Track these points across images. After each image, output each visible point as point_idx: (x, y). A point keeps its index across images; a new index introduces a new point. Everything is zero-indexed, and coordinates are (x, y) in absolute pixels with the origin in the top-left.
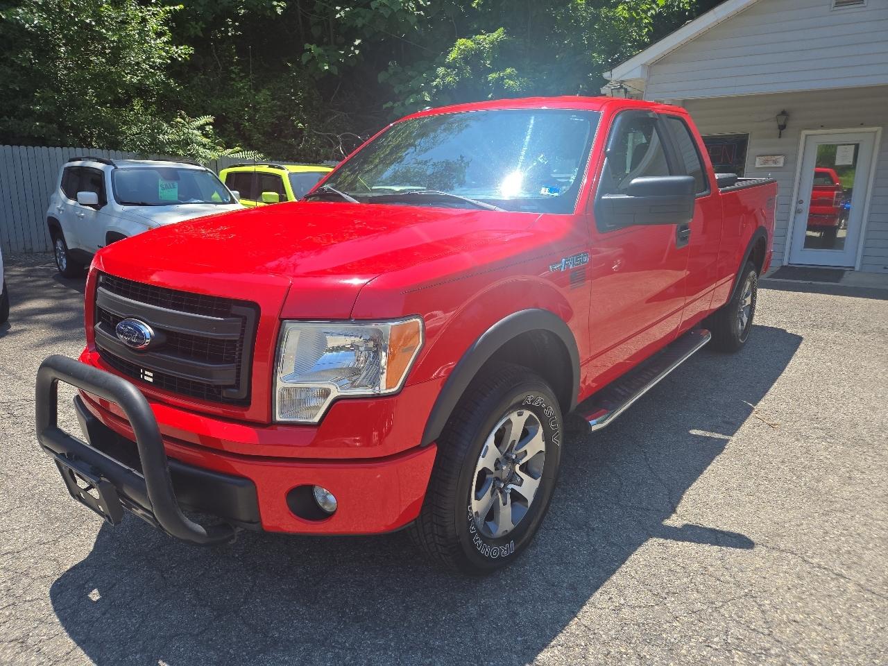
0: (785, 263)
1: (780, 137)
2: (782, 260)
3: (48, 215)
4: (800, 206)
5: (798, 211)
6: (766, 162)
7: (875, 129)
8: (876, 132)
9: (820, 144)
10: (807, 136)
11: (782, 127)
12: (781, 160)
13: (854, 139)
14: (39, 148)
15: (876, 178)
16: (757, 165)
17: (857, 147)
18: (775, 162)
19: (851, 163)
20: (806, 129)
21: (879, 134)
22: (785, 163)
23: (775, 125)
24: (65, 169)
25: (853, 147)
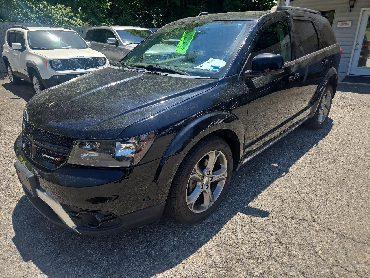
0: (348, 74)
1: (350, 12)
2: (347, 73)
3: (2, 55)
4: (357, 47)
5: (356, 49)
6: (343, 25)
10: (363, 11)
11: (352, 7)
12: (350, 23)
16: (338, 26)
18: (347, 25)
20: (363, 8)
22: (352, 25)
23: (348, 6)
24: (8, 32)
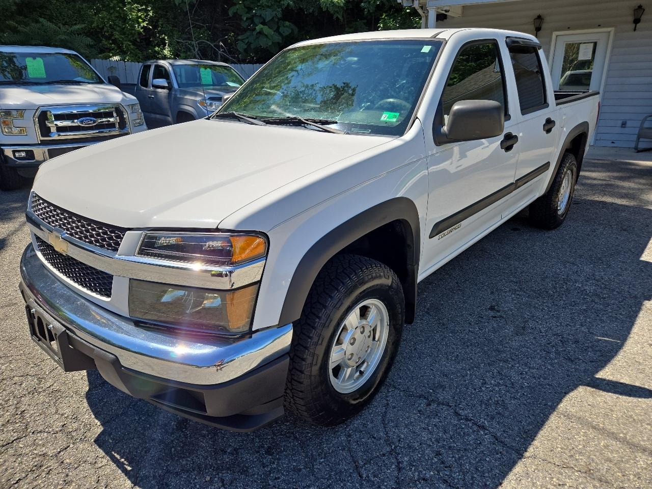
7: (609, 29)
8: (609, 32)
9: (567, 43)
10: (557, 36)
13: (593, 38)
15: (609, 70)
17: (595, 44)
19: (590, 58)
21: (612, 34)
25: (592, 45)
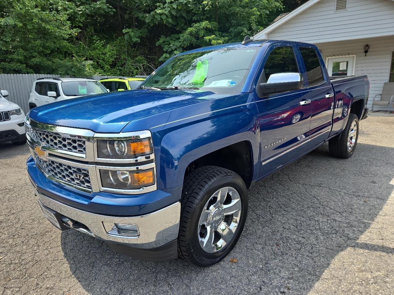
3: (29, 102)
7: (353, 56)
9: (334, 62)
13: (346, 60)
14: (18, 74)
17: (347, 63)
19: (345, 69)
20: (328, 57)
21: (355, 58)
24: (36, 83)
25: (346, 63)
